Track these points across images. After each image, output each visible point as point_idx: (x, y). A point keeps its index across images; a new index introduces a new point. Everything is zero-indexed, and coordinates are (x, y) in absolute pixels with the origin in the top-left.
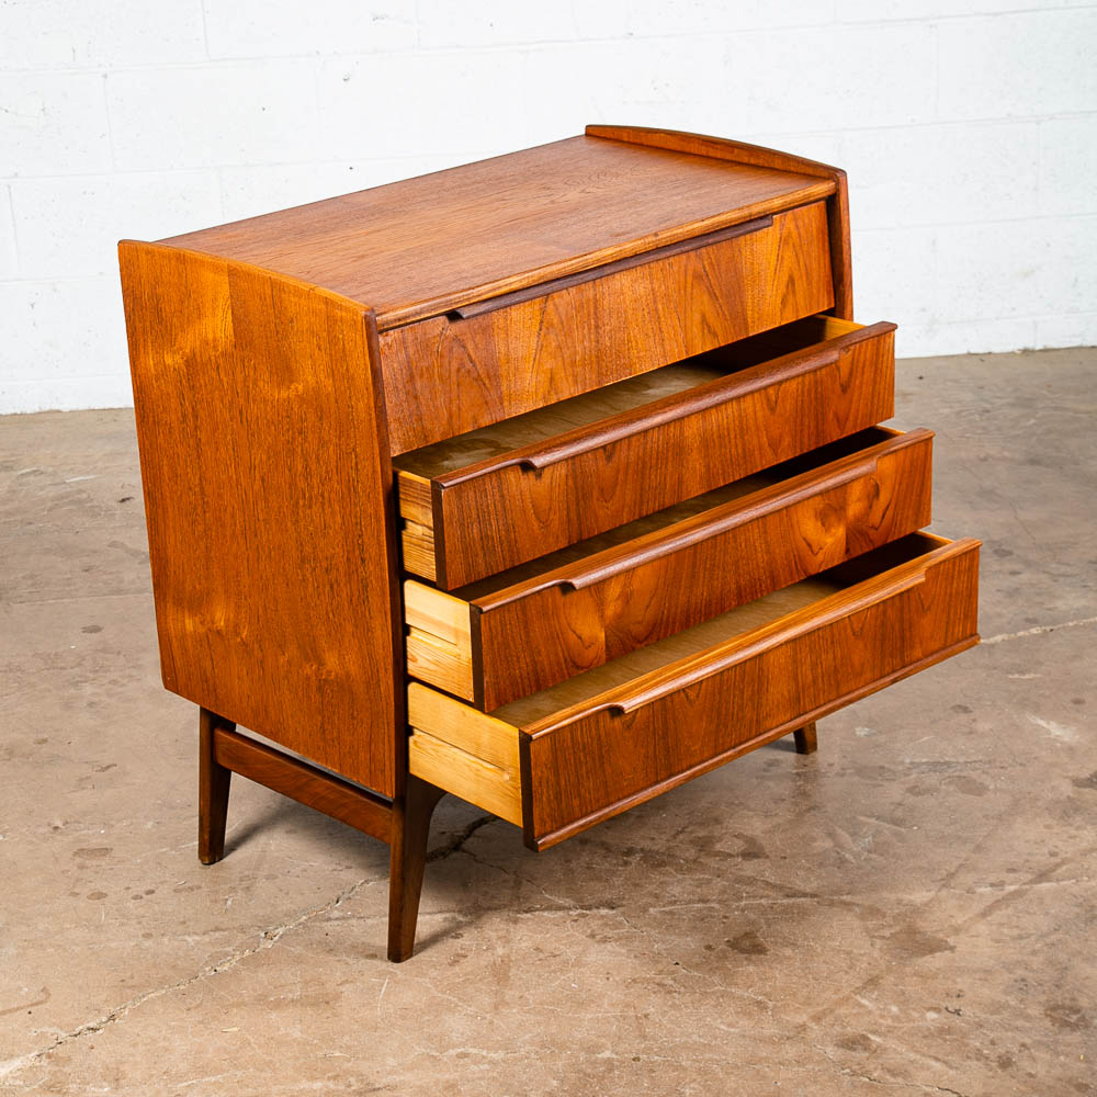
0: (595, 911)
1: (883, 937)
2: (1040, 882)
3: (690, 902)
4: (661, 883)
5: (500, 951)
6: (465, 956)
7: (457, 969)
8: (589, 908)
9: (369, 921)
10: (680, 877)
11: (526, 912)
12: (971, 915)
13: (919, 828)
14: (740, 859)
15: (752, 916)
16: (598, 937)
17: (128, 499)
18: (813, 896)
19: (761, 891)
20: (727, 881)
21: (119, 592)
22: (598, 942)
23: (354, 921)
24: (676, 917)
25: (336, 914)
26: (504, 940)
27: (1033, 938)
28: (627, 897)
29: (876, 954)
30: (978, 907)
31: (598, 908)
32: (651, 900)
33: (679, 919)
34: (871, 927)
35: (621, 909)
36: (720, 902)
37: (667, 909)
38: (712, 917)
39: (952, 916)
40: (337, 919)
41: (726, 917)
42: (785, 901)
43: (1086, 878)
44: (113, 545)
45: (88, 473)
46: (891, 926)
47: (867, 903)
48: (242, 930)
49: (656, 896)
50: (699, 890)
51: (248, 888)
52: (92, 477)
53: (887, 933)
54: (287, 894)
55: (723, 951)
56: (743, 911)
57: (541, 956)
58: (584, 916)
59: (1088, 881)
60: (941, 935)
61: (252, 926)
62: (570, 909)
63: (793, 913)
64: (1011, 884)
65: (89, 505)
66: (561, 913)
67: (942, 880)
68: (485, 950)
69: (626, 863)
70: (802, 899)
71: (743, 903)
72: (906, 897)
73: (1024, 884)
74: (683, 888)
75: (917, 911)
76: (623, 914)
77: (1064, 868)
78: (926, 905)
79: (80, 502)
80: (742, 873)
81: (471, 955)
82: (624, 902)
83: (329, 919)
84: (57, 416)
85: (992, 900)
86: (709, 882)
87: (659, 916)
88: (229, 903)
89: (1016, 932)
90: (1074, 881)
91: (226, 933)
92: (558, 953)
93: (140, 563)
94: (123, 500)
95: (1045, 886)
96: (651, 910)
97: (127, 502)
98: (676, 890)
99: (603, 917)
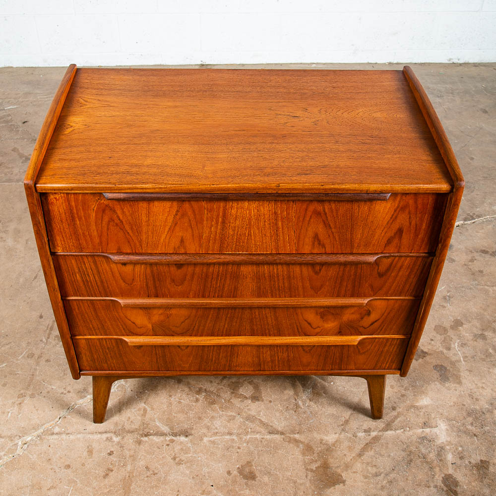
0: (178, 437)
1: (312, 470)
2: (387, 431)
3: (224, 434)
4: (213, 417)
5: (129, 468)
6: (112, 471)
7: (107, 480)
8: (175, 435)
9: (72, 437)
10: (221, 413)
11: (146, 436)
12: (353, 455)
13: (334, 383)
14: (250, 401)
15: (252, 448)
16: (177, 459)
17: (26, 122)
18: (282, 433)
19: (258, 428)
20: (243, 418)
21: (9, 181)
22: (176, 464)
23: (64, 436)
24: (215, 445)
25: (57, 430)
26: (132, 458)
27: (382, 475)
28: (194, 427)
29: (308, 484)
30: (358, 448)
31: (180, 435)
32: (205, 431)
33: (217, 448)
34: (307, 461)
35: (190, 437)
36: (238, 435)
37: (212, 439)
38: (233, 447)
39: (345, 455)
40: (57, 434)
41: (239, 448)
42: (268, 437)
43: (408, 429)
44: (14, 150)
45: (14, 104)
46: (316, 461)
47: (306, 442)
48: (11, 438)
49: (208, 428)
50: (228, 424)
51: (20, 404)
52: (15, 107)
53: (314, 466)
54: (37, 410)
55: (235, 476)
56: (248, 443)
57: (149, 474)
58: (172, 441)
59: (409, 431)
60: (339, 471)
61: (16, 436)
62: (166, 435)
63: (271, 447)
64: (374, 431)
65: (10, 124)
66: (162, 438)
67: (342, 425)
68: (122, 466)
69: (197, 400)
70: (276, 436)
71: (248, 437)
72: (325, 438)
73: (380, 431)
74: (221, 422)
75: (329, 449)
76: (191, 441)
77: (399, 419)
78: (334, 445)
79: (7, 122)
80: (250, 412)
81: (115, 469)
82: (193, 432)
83: (53, 434)
84: (10, 70)
85: (364, 442)
86: (234, 418)
87: (208, 444)
88: (10, 414)
89: (374, 470)
90: (402, 430)
91: (3, 440)
92: (156, 471)
93: (22, 162)
94: (24, 123)
95: (389, 432)
96: (205, 439)
97: (26, 123)
98: (218, 423)
99: (181, 443)
